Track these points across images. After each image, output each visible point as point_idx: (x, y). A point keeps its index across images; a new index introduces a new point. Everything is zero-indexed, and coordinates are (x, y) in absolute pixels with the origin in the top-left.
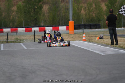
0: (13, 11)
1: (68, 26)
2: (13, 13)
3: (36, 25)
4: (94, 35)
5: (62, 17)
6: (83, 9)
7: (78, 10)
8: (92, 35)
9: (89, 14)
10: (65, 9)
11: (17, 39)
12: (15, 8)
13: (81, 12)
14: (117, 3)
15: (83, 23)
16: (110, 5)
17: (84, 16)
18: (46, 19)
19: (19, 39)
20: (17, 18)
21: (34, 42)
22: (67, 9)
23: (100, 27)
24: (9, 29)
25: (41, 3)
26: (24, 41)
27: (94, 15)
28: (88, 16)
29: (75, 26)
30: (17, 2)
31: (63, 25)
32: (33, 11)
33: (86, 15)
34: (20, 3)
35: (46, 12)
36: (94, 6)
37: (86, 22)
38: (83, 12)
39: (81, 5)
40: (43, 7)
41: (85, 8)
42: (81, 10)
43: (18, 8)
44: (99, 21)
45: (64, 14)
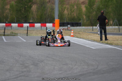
0: (7, 9)
1: (55, 23)
2: (7, 11)
3: (26, 21)
4: (77, 32)
5: (48, 15)
6: (66, 10)
7: (62, 10)
8: (76, 32)
9: (71, 14)
10: (51, 9)
11: (12, 33)
12: (8, 7)
13: (64, 12)
14: (95, 6)
15: (65, 22)
16: (89, 7)
17: (67, 15)
18: (34, 17)
19: (14, 33)
20: (9, 15)
21: (27, 36)
22: (53, 9)
23: (80, 26)
24: (4, 24)
25: (30, 3)
26: (19, 34)
27: (75, 15)
28: (70, 15)
29: (60, 23)
30: (10, 1)
31: (49, 22)
32: (23, 10)
33: (68, 14)
34: (13, 2)
35: (34, 11)
36: (75, 7)
37: (68, 20)
38: (66, 12)
39: (65, 6)
40: (32, 7)
41: (68, 9)
42: (64, 10)
43: (11, 7)
44: (80, 20)
45: (50, 14)
